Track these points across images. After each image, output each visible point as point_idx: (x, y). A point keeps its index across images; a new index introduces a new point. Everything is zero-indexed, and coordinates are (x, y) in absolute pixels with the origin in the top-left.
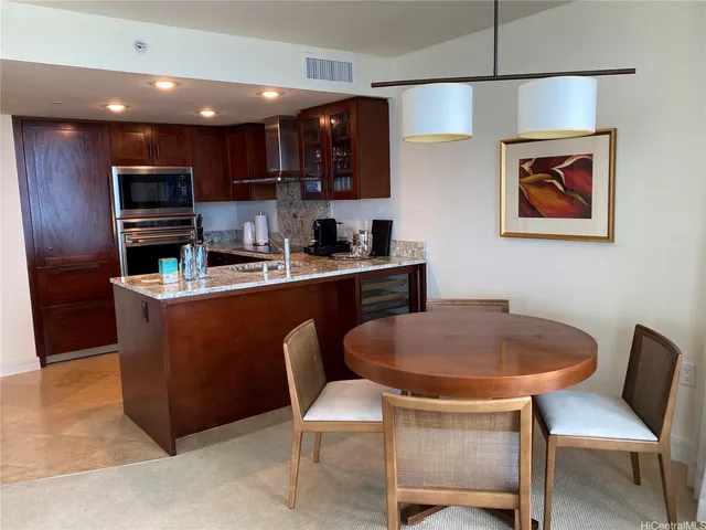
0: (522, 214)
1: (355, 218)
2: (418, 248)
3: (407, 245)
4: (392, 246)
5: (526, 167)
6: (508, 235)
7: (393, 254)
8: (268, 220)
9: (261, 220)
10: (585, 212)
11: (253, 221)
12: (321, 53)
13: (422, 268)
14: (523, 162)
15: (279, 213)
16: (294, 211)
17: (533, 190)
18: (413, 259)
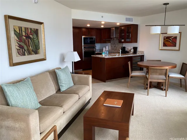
0: (164, 46)
1: (129, 47)
2: (143, 52)
3: (140, 51)
4: (137, 52)
5: (165, 38)
6: (161, 50)
7: (137, 53)
8: (108, 47)
9: (107, 47)
10: (175, 46)
11: (106, 47)
12: (128, 17)
13: (143, 56)
14: (164, 37)
15: (111, 46)
16: (115, 45)
17: (166, 42)
18: (141, 54)
